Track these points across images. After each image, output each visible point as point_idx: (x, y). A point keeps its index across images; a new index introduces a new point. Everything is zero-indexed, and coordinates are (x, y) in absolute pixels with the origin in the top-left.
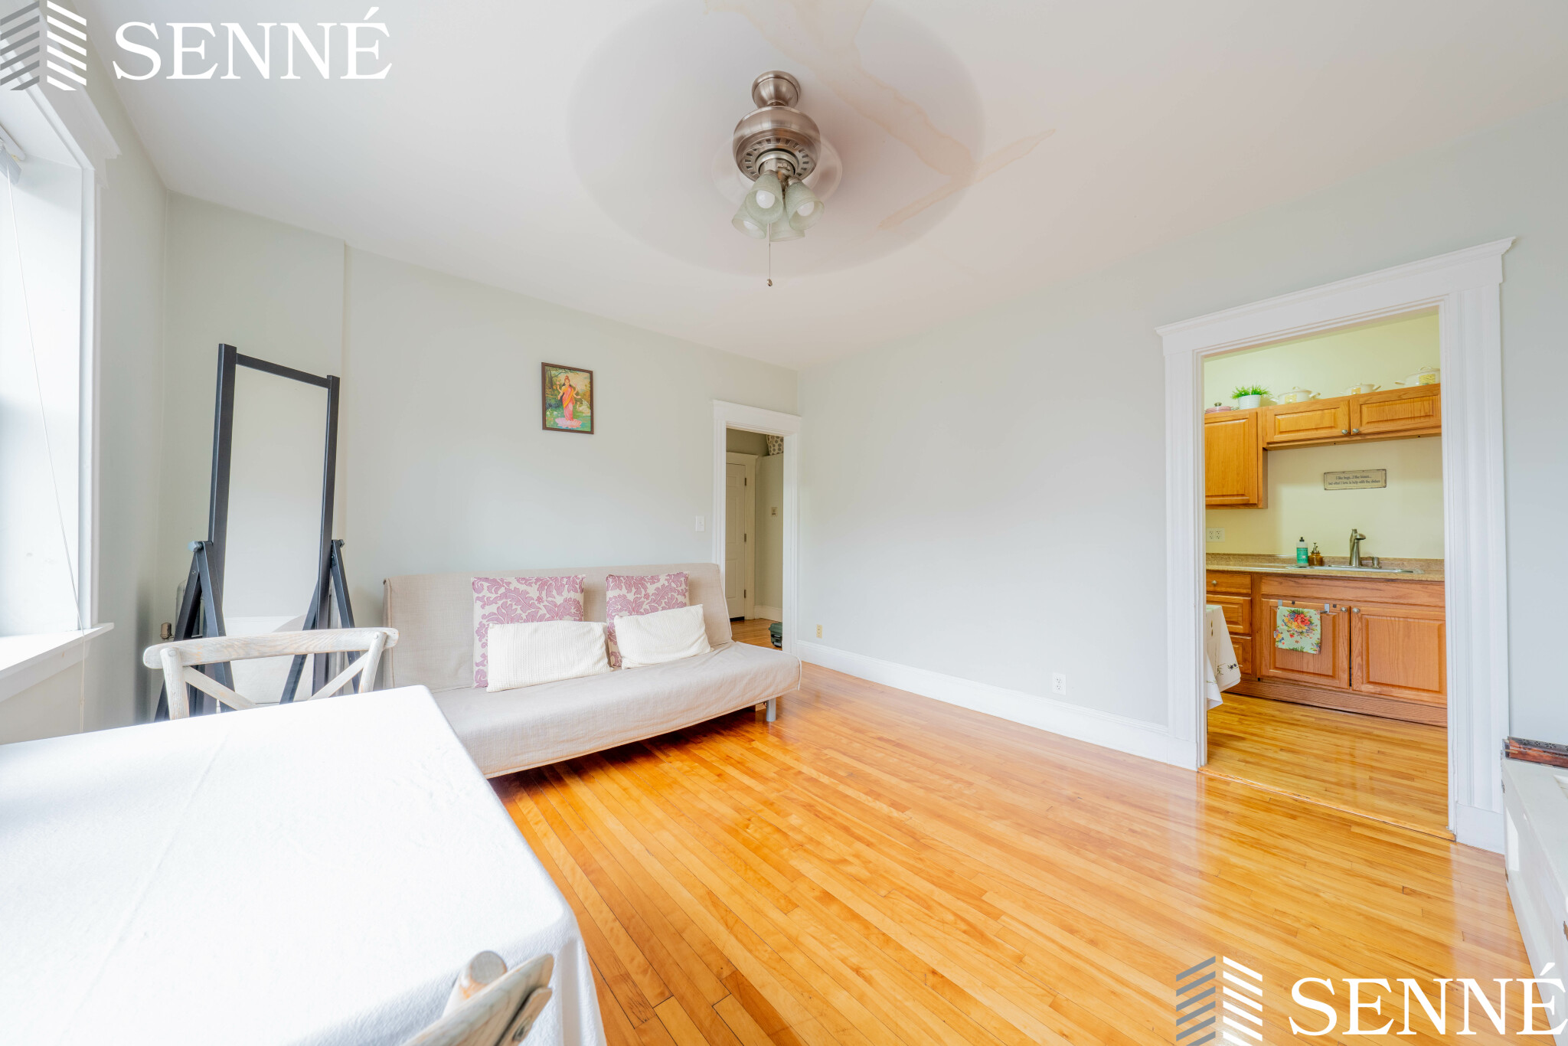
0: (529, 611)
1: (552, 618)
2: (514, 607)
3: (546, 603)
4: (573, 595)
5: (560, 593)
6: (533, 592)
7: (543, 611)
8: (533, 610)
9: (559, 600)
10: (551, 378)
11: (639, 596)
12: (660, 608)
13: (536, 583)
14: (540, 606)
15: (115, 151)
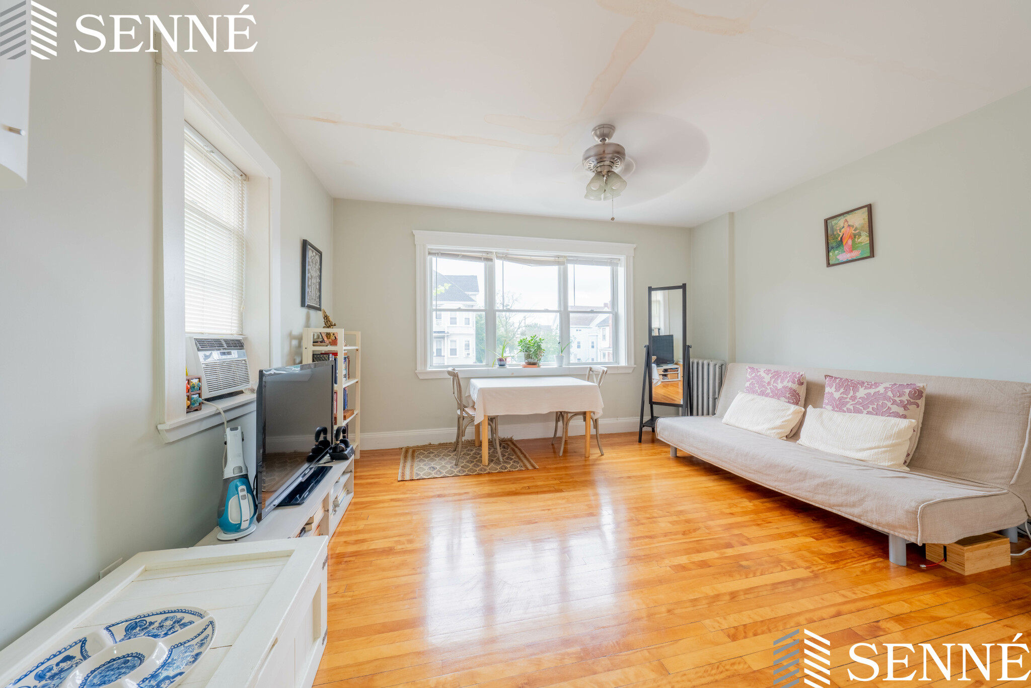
0: (762, 389)
1: (772, 397)
2: (756, 385)
3: (771, 386)
4: (790, 385)
5: (782, 382)
6: (767, 378)
7: (769, 391)
8: (764, 389)
9: (780, 386)
10: (833, 226)
11: (845, 396)
12: (865, 412)
13: (772, 373)
14: (768, 387)
15: (635, 246)
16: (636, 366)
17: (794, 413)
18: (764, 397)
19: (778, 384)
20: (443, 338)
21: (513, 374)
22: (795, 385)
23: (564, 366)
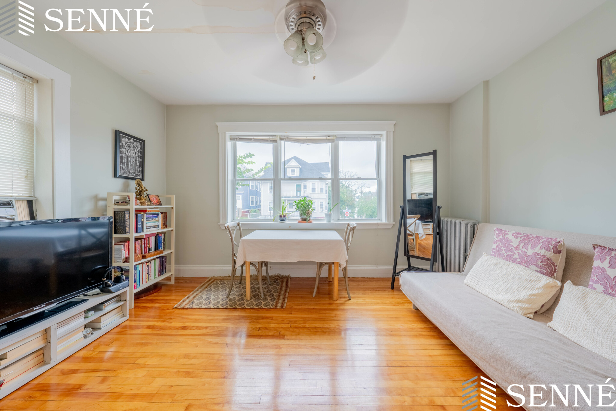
0: (509, 253)
1: (520, 263)
2: (502, 248)
3: (520, 251)
4: (543, 252)
5: (533, 248)
6: (515, 242)
7: (517, 256)
8: (511, 253)
9: (530, 252)
10: (610, 66)
13: (521, 237)
14: (516, 252)
15: (394, 122)
16: (394, 223)
17: (546, 287)
18: (510, 263)
19: (527, 250)
21: (290, 227)
22: (549, 253)
23: (332, 222)
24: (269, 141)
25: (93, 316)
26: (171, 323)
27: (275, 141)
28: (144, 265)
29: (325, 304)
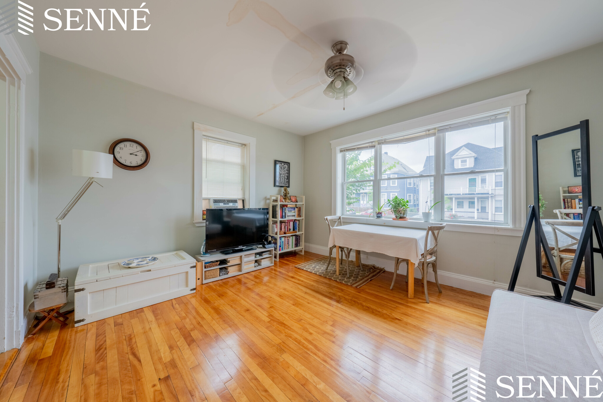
15: (528, 91)
20: (488, 198)
21: (385, 223)
23: (429, 222)
24: (369, 147)
25: (258, 257)
26: (288, 273)
27: (374, 147)
28: (286, 238)
29: (396, 297)
